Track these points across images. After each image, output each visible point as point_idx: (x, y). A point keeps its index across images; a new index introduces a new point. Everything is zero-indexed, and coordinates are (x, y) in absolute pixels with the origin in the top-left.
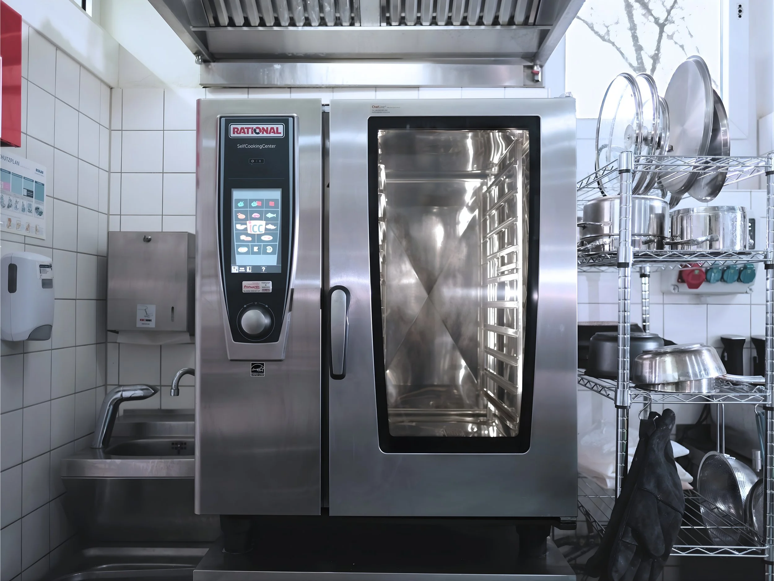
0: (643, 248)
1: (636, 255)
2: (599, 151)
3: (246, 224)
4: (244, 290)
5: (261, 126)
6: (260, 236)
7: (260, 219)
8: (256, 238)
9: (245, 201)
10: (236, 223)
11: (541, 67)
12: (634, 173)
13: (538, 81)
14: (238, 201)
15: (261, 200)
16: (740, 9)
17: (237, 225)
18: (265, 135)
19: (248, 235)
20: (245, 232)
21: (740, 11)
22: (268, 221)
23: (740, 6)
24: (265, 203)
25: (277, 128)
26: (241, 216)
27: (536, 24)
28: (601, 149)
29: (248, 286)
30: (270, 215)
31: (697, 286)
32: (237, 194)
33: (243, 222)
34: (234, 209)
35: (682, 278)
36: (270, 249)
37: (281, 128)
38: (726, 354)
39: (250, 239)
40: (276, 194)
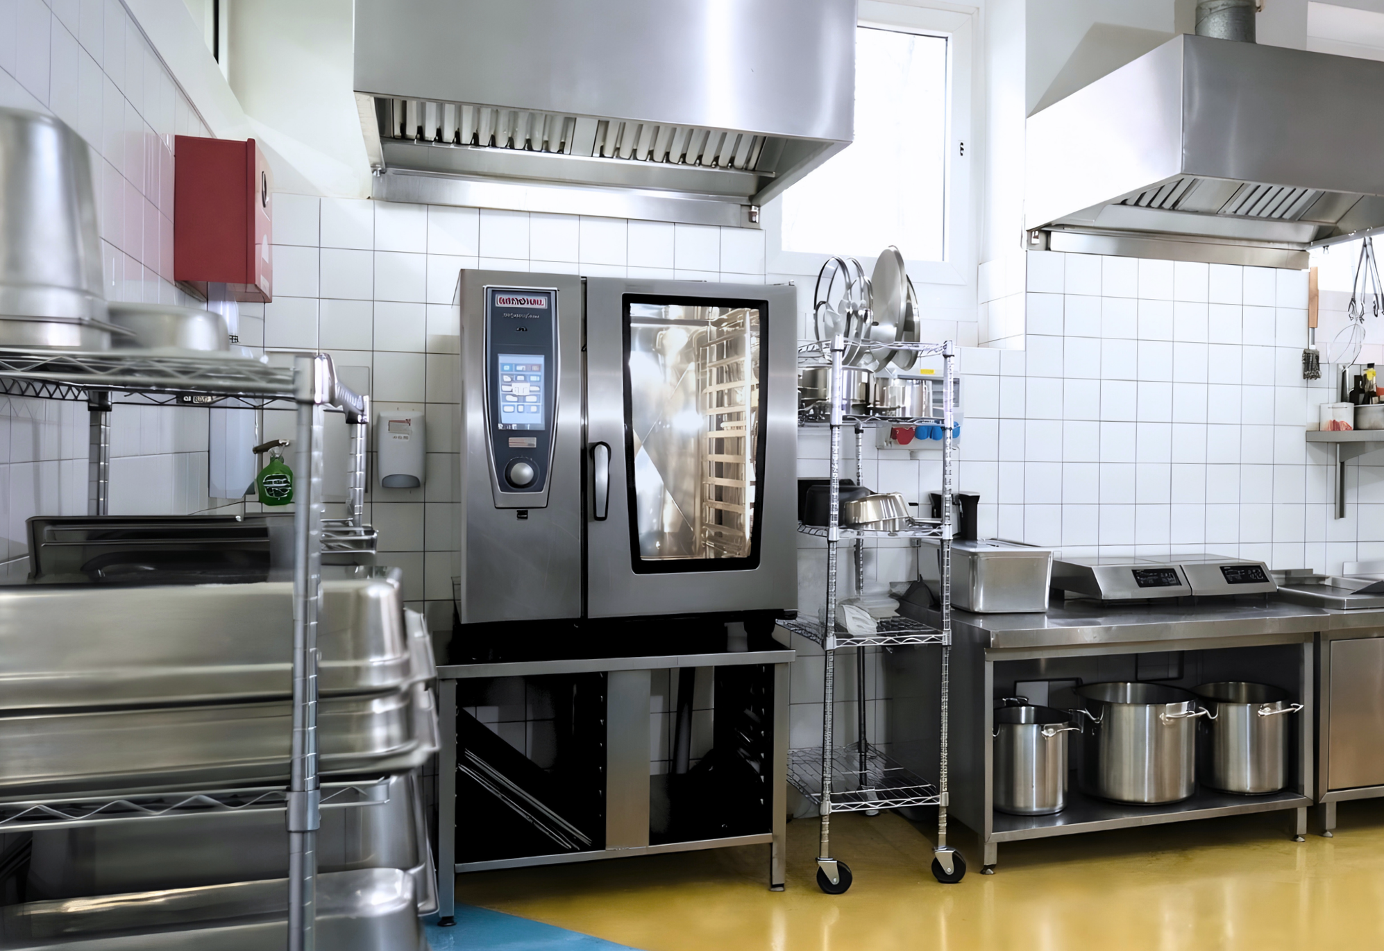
0: (852, 413)
1: (845, 418)
2: (817, 307)
3: (511, 385)
4: (511, 445)
5: (525, 298)
6: (525, 397)
7: (525, 381)
8: (521, 399)
9: (510, 365)
10: (502, 385)
11: (759, 206)
12: (843, 351)
13: (755, 222)
14: (504, 365)
15: (526, 365)
16: (962, 146)
17: (503, 387)
18: (529, 306)
19: (514, 395)
20: (511, 393)
21: (962, 149)
22: (533, 384)
23: (962, 144)
24: (530, 367)
25: (541, 301)
26: (507, 379)
27: (756, 169)
28: (819, 305)
29: (514, 442)
30: (533, 378)
31: (907, 442)
32: (503, 359)
33: (509, 384)
34: (500, 372)
35: (894, 434)
36: (534, 409)
37: (544, 300)
38: (935, 510)
39: (515, 399)
40: (540, 360)
